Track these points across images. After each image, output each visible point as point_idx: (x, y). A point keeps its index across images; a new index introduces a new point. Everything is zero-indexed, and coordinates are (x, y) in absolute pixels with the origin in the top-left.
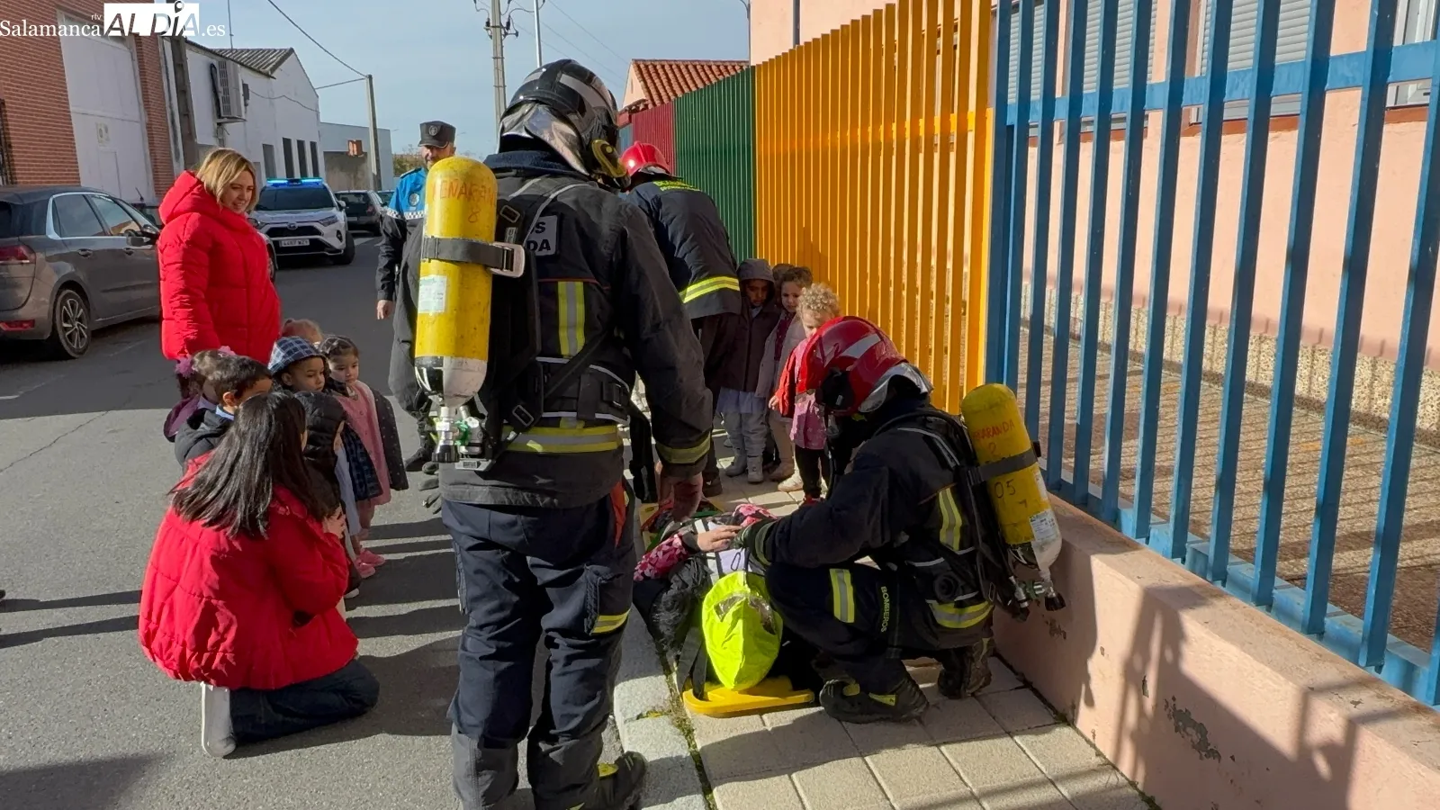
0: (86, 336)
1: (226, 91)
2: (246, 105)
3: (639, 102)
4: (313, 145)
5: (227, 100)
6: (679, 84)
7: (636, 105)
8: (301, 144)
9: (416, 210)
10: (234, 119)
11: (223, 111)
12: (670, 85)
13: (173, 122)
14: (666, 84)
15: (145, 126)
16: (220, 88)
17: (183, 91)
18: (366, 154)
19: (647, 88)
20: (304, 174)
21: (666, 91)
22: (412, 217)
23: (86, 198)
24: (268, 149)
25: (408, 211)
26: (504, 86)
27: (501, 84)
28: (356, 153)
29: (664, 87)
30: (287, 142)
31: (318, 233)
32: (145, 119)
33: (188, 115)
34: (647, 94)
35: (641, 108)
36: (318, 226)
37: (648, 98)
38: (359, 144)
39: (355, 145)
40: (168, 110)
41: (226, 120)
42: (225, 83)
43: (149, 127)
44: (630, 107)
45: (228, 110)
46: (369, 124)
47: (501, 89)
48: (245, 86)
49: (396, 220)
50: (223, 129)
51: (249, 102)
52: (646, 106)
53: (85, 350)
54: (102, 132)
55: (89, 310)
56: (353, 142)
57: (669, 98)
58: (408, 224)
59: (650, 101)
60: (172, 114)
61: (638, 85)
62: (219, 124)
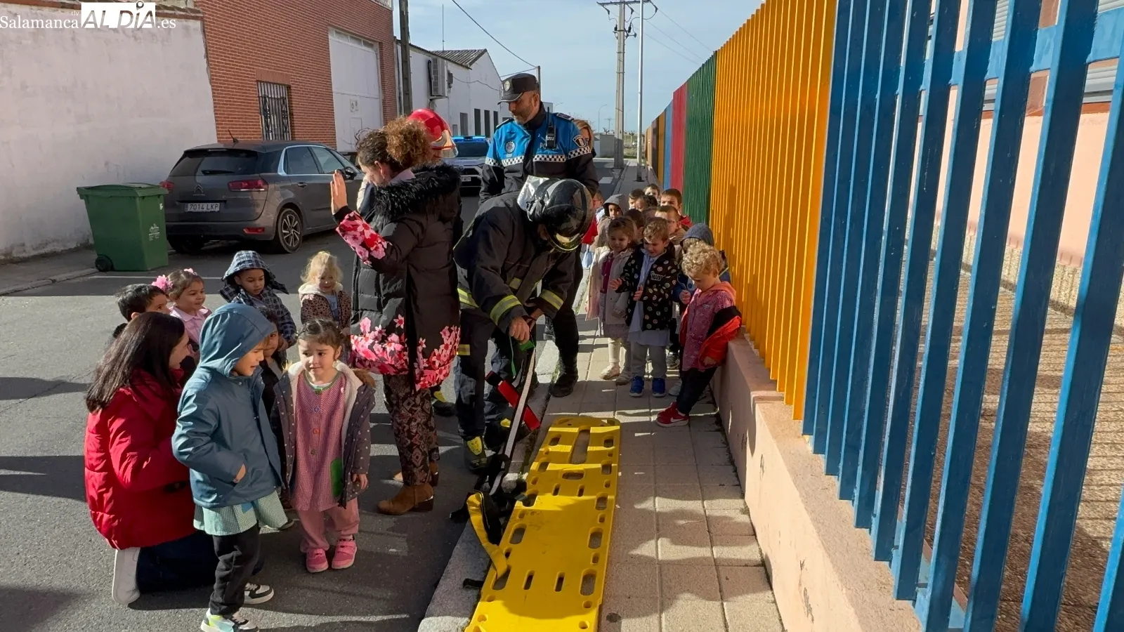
0: (298, 238)
1: (436, 78)
2: (450, 87)
4: (496, 114)
5: (436, 84)
8: (487, 113)
9: (512, 157)
10: (440, 96)
11: (433, 91)
13: (400, 98)
15: (381, 101)
16: (433, 76)
17: (407, 79)
20: (478, 132)
22: (509, 164)
23: (309, 150)
24: (463, 117)
25: (505, 158)
26: (623, 73)
27: (621, 71)
30: (477, 112)
31: (477, 173)
32: (382, 97)
33: (408, 94)
36: (478, 169)
40: (397, 91)
41: (435, 97)
42: (436, 72)
43: (384, 102)
45: (436, 90)
47: (621, 74)
48: (450, 75)
49: (493, 167)
50: (433, 103)
51: (452, 85)
53: (297, 247)
54: (354, 105)
55: (302, 222)
58: (506, 170)
60: (400, 93)
62: (431, 100)
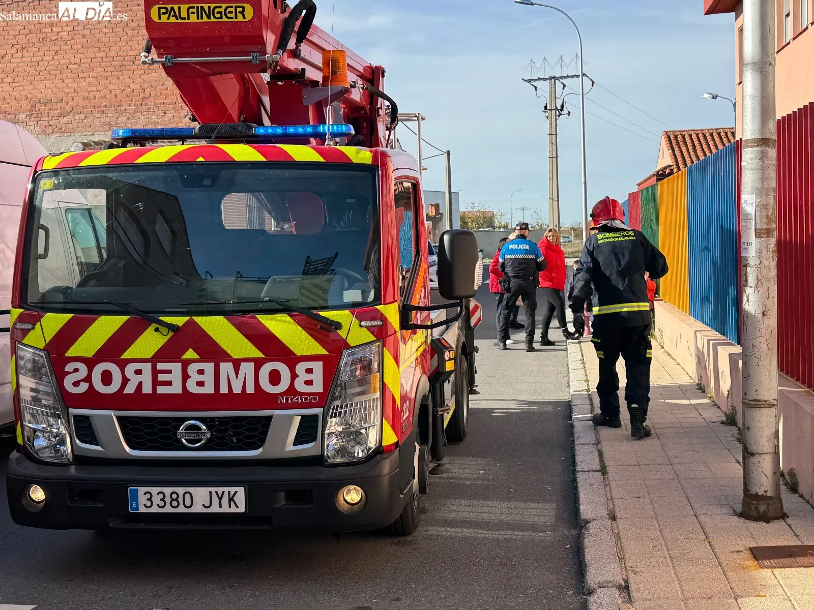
3: (666, 168)
6: (703, 150)
7: (662, 170)
12: (695, 151)
14: (691, 151)
18: (442, 214)
19: (675, 155)
21: (690, 157)
26: (557, 157)
27: (555, 155)
28: (434, 214)
29: (689, 154)
34: (674, 160)
35: (667, 173)
37: (674, 164)
38: (437, 207)
39: (433, 207)
44: (658, 172)
46: (446, 190)
47: (554, 159)
52: (672, 170)
56: (432, 205)
57: (693, 162)
59: (675, 166)
61: (668, 153)
